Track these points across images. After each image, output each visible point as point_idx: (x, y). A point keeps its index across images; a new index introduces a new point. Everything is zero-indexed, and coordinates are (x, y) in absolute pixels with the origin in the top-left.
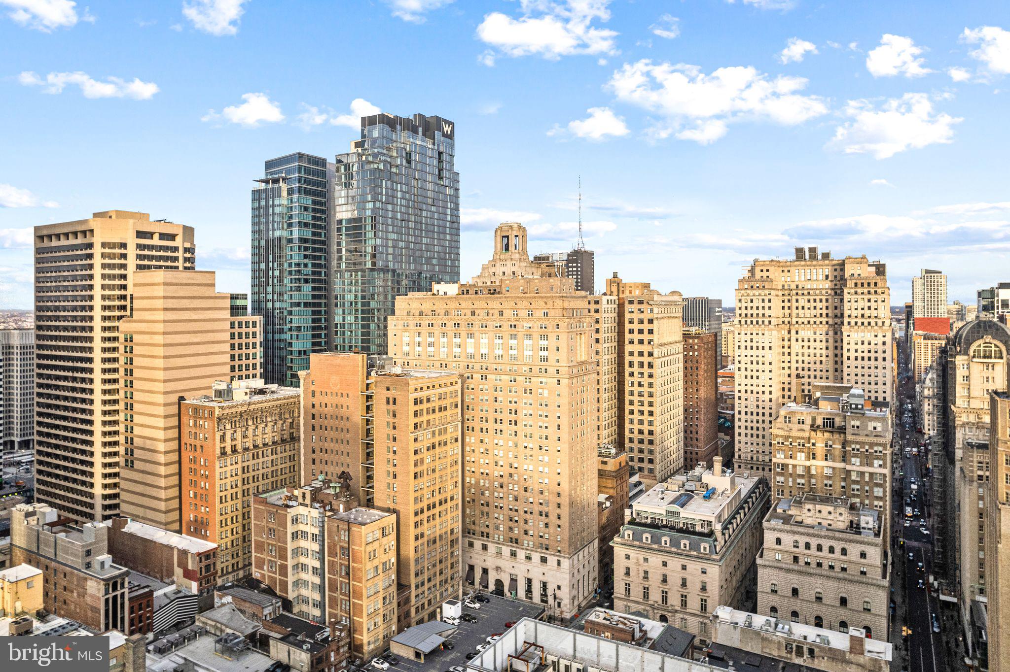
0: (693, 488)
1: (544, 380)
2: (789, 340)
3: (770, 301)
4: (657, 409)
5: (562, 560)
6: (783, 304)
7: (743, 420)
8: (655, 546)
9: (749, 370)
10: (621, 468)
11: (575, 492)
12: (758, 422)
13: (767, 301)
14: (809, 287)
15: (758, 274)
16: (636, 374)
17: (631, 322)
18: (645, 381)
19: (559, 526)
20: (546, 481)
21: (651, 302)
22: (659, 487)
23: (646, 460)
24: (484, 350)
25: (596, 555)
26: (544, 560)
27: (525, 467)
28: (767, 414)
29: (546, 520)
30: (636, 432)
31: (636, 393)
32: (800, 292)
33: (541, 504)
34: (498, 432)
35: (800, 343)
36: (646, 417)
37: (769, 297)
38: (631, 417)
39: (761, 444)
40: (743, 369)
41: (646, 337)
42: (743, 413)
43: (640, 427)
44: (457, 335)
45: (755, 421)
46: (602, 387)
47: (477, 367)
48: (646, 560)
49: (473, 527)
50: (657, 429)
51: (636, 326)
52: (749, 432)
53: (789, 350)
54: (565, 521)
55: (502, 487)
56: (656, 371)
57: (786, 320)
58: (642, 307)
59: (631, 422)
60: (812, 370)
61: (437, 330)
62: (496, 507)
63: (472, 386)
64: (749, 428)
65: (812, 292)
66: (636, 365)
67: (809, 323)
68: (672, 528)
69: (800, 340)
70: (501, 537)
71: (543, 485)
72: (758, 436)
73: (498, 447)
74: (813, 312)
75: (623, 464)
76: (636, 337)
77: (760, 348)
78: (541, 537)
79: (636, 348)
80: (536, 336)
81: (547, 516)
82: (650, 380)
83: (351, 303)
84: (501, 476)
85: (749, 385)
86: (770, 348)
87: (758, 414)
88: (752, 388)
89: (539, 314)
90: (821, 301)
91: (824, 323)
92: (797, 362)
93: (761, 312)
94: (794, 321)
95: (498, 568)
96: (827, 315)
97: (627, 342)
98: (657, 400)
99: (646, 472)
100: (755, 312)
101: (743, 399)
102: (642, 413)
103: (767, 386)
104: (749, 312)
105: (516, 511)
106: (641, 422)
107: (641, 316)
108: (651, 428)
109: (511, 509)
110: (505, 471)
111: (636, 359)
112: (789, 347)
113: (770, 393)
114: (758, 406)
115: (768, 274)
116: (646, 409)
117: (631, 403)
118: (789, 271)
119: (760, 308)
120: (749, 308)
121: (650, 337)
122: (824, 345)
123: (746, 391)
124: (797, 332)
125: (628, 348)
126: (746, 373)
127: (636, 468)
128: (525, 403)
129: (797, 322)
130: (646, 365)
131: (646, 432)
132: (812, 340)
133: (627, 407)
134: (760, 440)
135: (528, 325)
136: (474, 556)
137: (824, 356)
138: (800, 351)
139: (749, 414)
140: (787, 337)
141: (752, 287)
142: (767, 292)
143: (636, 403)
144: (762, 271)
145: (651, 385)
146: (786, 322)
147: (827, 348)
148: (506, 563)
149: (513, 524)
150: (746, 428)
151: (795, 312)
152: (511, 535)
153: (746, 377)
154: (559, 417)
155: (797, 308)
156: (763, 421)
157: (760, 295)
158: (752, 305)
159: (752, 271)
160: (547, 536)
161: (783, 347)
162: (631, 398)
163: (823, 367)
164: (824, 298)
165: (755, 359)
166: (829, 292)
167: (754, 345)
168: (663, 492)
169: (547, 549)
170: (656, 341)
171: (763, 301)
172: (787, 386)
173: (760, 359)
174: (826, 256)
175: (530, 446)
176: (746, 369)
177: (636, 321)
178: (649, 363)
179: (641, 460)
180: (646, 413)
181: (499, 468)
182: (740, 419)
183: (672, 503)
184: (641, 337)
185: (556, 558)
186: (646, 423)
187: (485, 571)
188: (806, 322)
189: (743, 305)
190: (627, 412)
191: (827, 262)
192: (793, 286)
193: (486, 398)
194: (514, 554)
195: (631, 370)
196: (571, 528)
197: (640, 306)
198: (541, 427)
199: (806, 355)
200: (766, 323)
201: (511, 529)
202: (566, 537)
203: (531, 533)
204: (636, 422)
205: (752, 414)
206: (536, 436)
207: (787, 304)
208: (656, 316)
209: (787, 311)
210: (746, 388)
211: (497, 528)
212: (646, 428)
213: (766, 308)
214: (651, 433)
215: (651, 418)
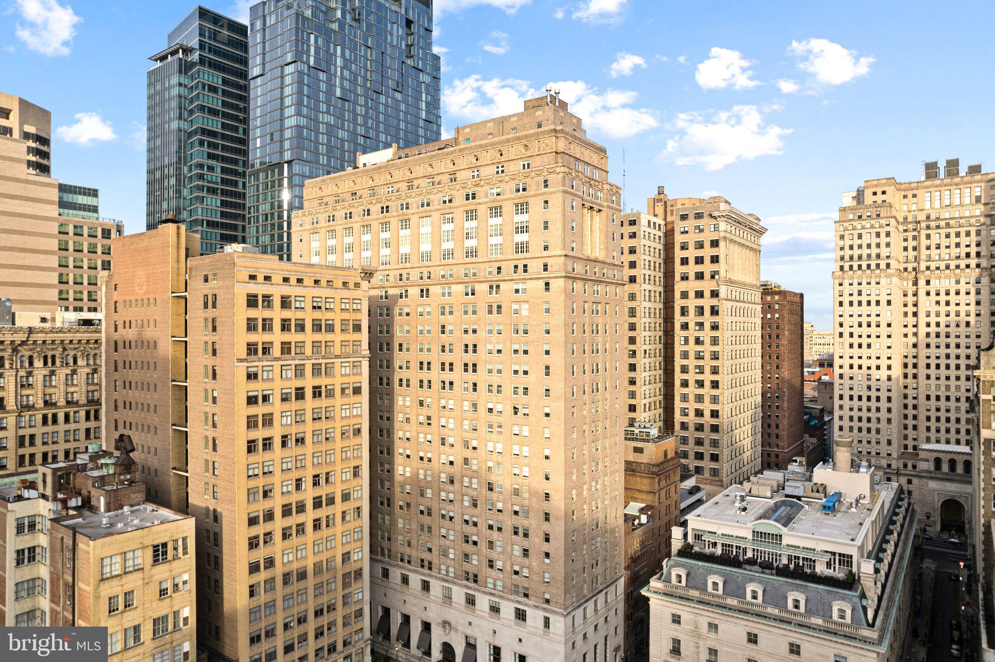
0: (799, 492)
1: (520, 286)
2: (915, 294)
3: (888, 234)
4: (723, 378)
5: (552, 618)
6: (905, 244)
7: (846, 408)
8: (732, 602)
9: (855, 335)
10: (666, 460)
11: (580, 494)
12: (869, 410)
13: (883, 235)
14: (947, 216)
15: (869, 199)
16: (691, 325)
17: (684, 247)
18: (706, 335)
19: (547, 555)
20: (526, 471)
21: (716, 214)
22: (735, 491)
23: (707, 457)
24: (425, 247)
25: (621, 606)
26: (521, 615)
27: (490, 445)
28: (884, 398)
29: (526, 544)
30: (692, 413)
31: (692, 355)
32: (933, 224)
33: (516, 513)
34: (447, 385)
35: (933, 297)
36: (707, 391)
37: (888, 229)
38: (685, 391)
39: (873, 442)
40: (846, 335)
41: (707, 268)
42: (846, 398)
43: (699, 406)
44: (385, 226)
45: (865, 409)
46: (640, 347)
47: (415, 275)
48: (713, 627)
49: (408, 550)
50: (725, 409)
51: (692, 253)
52: (856, 424)
53: (915, 309)
54: (557, 546)
55: (452, 482)
56: (723, 319)
57: (910, 267)
58: (700, 223)
59: (685, 398)
60: (952, 335)
61: (356, 223)
62: (443, 516)
63: (406, 310)
64: (856, 419)
65: (952, 222)
66: (692, 311)
67: (948, 267)
68: (766, 566)
69: (933, 293)
70: (451, 570)
71: (520, 480)
72: (869, 430)
73: (446, 413)
74: (955, 251)
75: (671, 454)
76: (692, 269)
77: (873, 303)
78: (516, 573)
79: (692, 286)
80: (508, 208)
81: (526, 535)
82: (714, 333)
83: (267, 215)
84: (451, 463)
85: (855, 357)
86: (889, 303)
87: (869, 399)
88: (860, 362)
89: (515, 167)
90: (968, 234)
91: (973, 265)
92: (928, 325)
93: (874, 251)
94: (923, 267)
95: (446, 624)
96: (978, 254)
97: (677, 277)
98: (724, 364)
99: (707, 474)
100: (865, 252)
101: (846, 377)
102: (700, 384)
103: (884, 358)
104: (856, 252)
105: (475, 524)
106: (700, 398)
107: (700, 237)
108: (715, 407)
109: (467, 522)
110: (457, 454)
111: (692, 303)
112: (915, 305)
113: (889, 368)
114: (869, 388)
115: (884, 197)
116: (708, 377)
117: (684, 369)
118: (914, 196)
119: (873, 246)
120: (856, 247)
121: (714, 267)
122: (972, 298)
123: (851, 367)
124: (928, 283)
125: (679, 286)
126: (852, 340)
127: (692, 468)
128: (490, 332)
129: (928, 268)
130: (707, 312)
131: (707, 413)
132: (953, 292)
133: (678, 377)
134: (873, 436)
135: (495, 191)
136: (410, 600)
137: (973, 315)
138: (934, 309)
139: (856, 398)
140: (911, 290)
141: (860, 217)
142: (884, 222)
143: (691, 369)
144: (875, 194)
145: (715, 341)
146: (910, 269)
147: (978, 303)
148: (458, 614)
149: (469, 548)
150: (851, 419)
151: (924, 253)
152: (467, 567)
153: (851, 346)
154: (547, 352)
155: (928, 248)
156: (878, 409)
157: (872, 227)
158: (859, 242)
159: (859, 197)
160: (526, 572)
161: (905, 305)
162: (685, 362)
163: (972, 330)
164: (973, 230)
165: (864, 320)
166: (982, 219)
167: (864, 299)
168: (743, 499)
169: (526, 595)
170: (722, 273)
171: (878, 235)
172: (911, 361)
173: (873, 320)
174: (975, 170)
175: (499, 407)
176: (851, 335)
177: (691, 246)
178: (712, 308)
179: (699, 456)
180: (707, 384)
181: (446, 448)
182: (841, 407)
183: (764, 516)
184: (699, 268)
185: (541, 614)
186: (707, 399)
187: (427, 627)
188: (943, 267)
189: (848, 242)
190: (677, 383)
191: (978, 177)
192: (921, 217)
193: (427, 328)
194: (471, 601)
195: (684, 319)
196: (569, 559)
197: (698, 222)
198: (516, 372)
199: (943, 314)
200: (883, 266)
201: (466, 556)
202: (560, 577)
203: (499, 564)
204: (691, 398)
205: (860, 398)
206: (508, 389)
207: (911, 244)
208: (722, 234)
209: (911, 254)
210: (851, 361)
211: (445, 554)
212: (707, 407)
213: (883, 245)
214: (715, 414)
215: (715, 392)
